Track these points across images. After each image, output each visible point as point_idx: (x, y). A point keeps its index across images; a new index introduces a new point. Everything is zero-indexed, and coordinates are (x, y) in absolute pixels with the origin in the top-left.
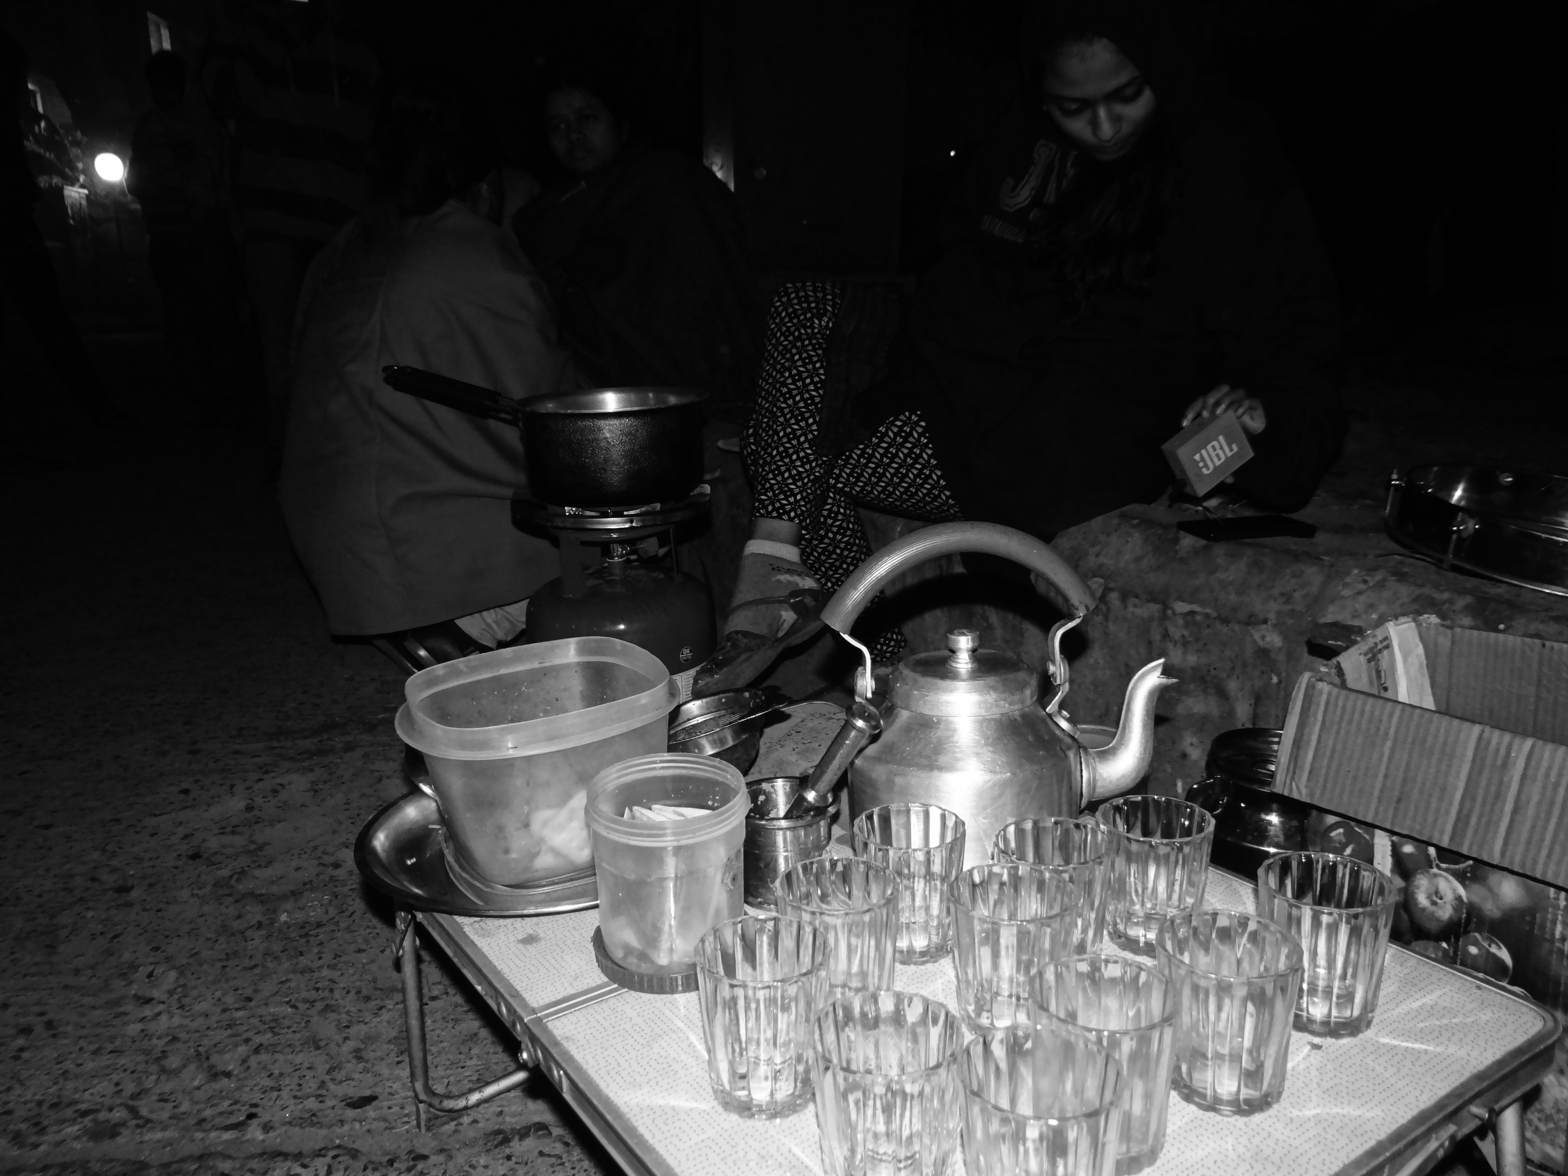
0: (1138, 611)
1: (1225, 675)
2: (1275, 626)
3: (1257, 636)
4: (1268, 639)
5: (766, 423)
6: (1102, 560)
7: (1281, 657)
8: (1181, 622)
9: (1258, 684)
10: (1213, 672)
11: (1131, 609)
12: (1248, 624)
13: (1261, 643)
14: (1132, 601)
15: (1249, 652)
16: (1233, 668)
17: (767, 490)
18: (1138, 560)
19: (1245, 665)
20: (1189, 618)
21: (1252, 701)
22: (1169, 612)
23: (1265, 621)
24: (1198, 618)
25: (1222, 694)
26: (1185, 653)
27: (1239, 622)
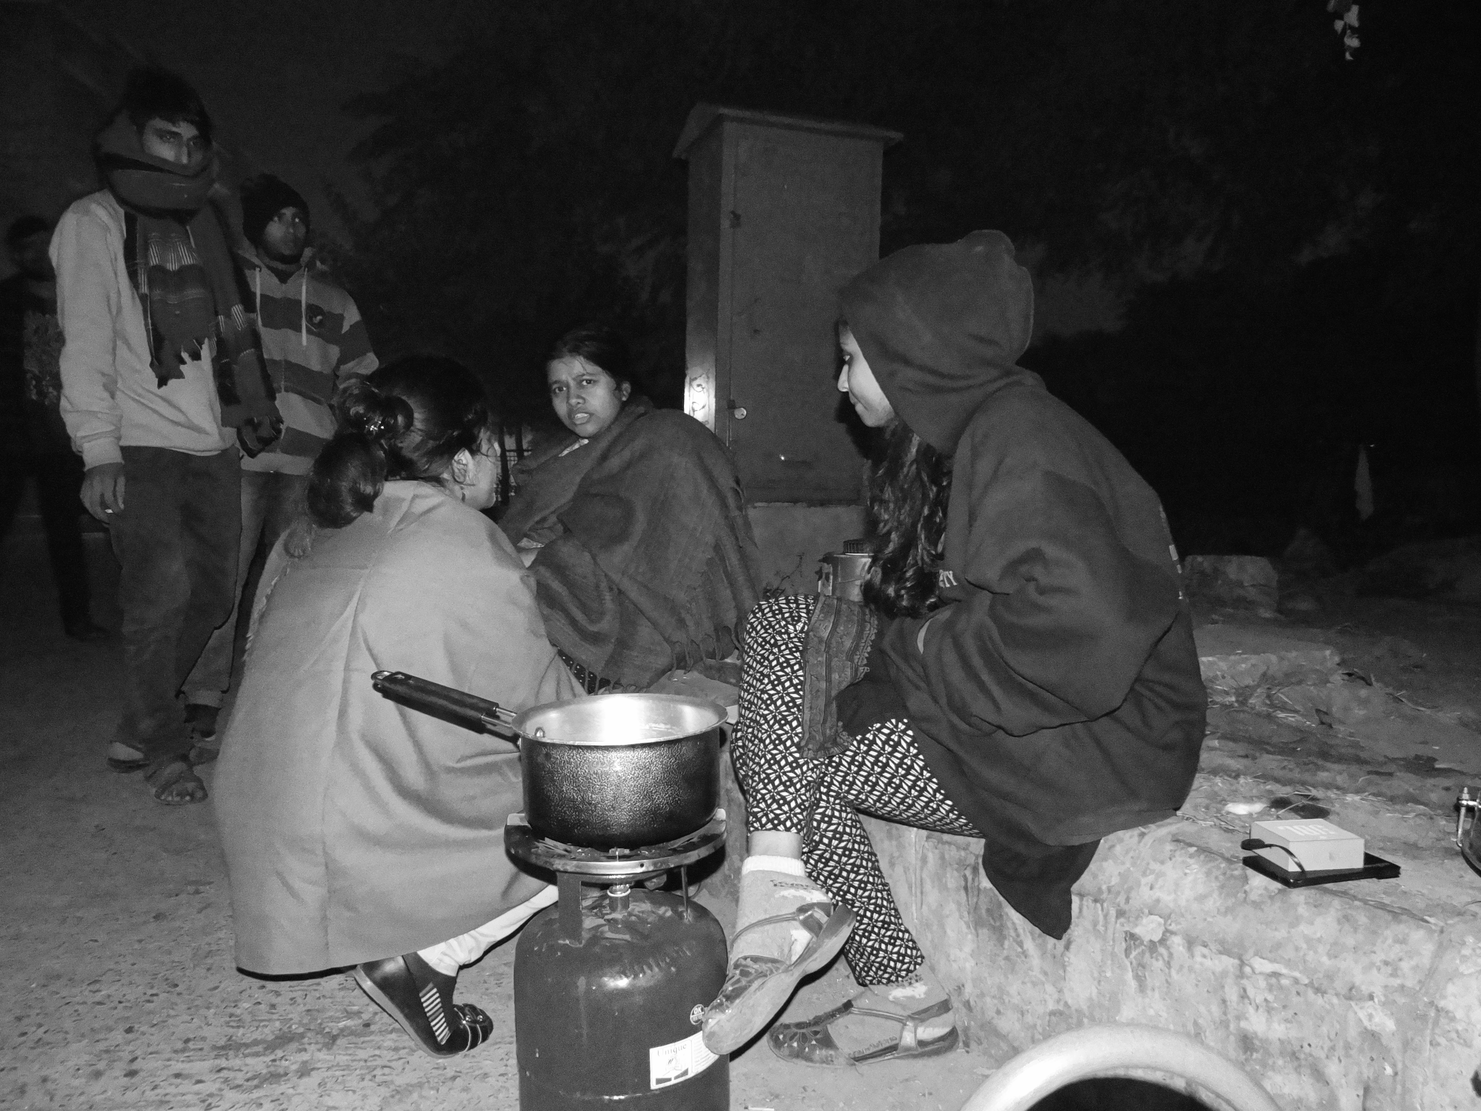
0: (1208, 963)
1: (1323, 1055)
2: (1383, 1004)
3: (1362, 1015)
4: (1377, 1020)
5: (752, 733)
6: (1157, 893)
7: (1395, 1045)
8: (1262, 983)
9: (1368, 1073)
10: (1307, 1049)
11: (1198, 959)
12: (1349, 998)
13: (1366, 1023)
14: (1199, 950)
15: (1352, 1033)
16: (1333, 1048)
17: (758, 803)
18: (1201, 898)
19: (1348, 1047)
20: (1273, 981)
21: (1361, 1093)
22: (1247, 970)
23: (1371, 997)
24: (1285, 982)
25: (1319, 1075)
26: (1269, 1021)
27: (1337, 995)
